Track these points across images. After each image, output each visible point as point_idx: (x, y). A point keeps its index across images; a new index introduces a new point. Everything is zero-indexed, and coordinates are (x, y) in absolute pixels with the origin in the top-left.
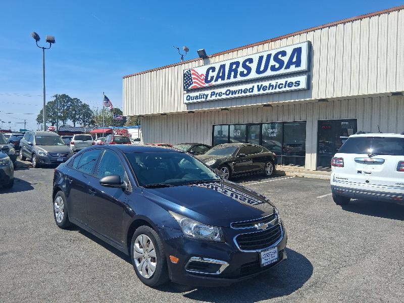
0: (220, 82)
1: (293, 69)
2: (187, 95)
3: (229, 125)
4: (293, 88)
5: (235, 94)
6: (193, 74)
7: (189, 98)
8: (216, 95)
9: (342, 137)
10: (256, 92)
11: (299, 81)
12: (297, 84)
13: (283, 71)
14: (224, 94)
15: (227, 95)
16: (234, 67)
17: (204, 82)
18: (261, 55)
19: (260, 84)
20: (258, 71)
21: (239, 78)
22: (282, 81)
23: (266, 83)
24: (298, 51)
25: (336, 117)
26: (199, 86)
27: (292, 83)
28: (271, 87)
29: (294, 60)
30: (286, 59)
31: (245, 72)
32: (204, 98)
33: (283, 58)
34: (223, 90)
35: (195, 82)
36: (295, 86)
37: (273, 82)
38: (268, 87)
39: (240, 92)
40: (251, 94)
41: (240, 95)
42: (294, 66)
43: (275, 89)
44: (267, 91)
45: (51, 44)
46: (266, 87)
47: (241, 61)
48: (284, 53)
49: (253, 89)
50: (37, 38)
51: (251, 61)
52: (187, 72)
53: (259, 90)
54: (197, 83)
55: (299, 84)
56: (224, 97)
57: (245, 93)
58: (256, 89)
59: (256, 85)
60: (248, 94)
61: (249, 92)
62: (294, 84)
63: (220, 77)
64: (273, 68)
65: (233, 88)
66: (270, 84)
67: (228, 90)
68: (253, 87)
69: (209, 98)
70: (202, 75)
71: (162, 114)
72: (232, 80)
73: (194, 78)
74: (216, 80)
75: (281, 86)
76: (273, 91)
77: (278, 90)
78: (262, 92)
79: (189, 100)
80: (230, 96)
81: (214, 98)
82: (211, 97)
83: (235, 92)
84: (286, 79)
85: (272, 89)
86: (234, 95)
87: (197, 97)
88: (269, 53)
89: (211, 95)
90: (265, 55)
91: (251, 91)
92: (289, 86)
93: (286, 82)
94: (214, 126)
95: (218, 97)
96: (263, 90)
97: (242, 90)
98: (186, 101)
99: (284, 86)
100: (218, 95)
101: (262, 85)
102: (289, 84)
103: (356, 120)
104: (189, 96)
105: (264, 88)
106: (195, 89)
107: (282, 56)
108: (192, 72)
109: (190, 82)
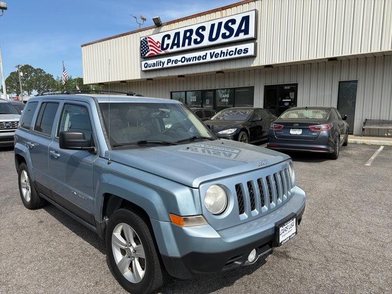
0: (175, 49)
1: (242, 36)
3: (186, 92)
4: (242, 55)
5: (190, 61)
6: (150, 41)
7: (146, 65)
8: (172, 63)
9: (285, 100)
10: (208, 59)
11: (248, 49)
13: (233, 39)
14: (179, 61)
15: (182, 62)
16: (188, 34)
17: (160, 49)
18: (212, 22)
19: (212, 51)
20: (211, 39)
21: (193, 46)
22: (232, 48)
23: (218, 51)
24: (246, 19)
25: (280, 82)
26: (156, 54)
27: (241, 50)
28: (222, 54)
29: (243, 28)
30: (235, 27)
31: (199, 39)
32: (160, 65)
33: (233, 26)
34: (179, 57)
35: (152, 50)
36: (244, 53)
37: (224, 49)
38: (220, 54)
39: (194, 59)
40: (205, 61)
41: (194, 62)
42: (243, 34)
43: (226, 55)
44: (219, 58)
45: (3, 11)
46: (218, 54)
47: (195, 28)
48: (233, 21)
49: (206, 56)
51: (203, 28)
52: (144, 39)
53: (211, 57)
54: (154, 50)
55: (247, 51)
56: (180, 64)
57: (198, 60)
58: (208, 56)
59: (208, 52)
60: (202, 61)
61: (203, 59)
62: (243, 51)
63: (175, 44)
64: (224, 36)
65: (187, 56)
66: (222, 51)
67: (183, 57)
68: (206, 54)
69: (165, 66)
70: (158, 42)
71: (121, 82)
72: (187, 47)
73: (151, 46)
74: (172, 48)
75: (231, 53)
76: (225, 58)
77: (228, 57)
78: (214, 59)
79: (147, 67)
80: (186, 63)
81: (170, 65)
82: (167, 64)
84: (236, 47)
85: (224, 56)
86: (189, 63)
87: (154, 65)
88: (220, 21)
89: (168, 62)
90: (216, 23)
91: (204, 57)
92: (238, 53)
93: (236, 49)
94: (171, 93)
95: (174, 65)
96: (215, 57)
97: (196, 57)
98: (144, 69)
99: (234, 53)
100: (174, 62)
101: (214, 52)
102: (238, 51)
103: (297, 85)
104: (147, 63)
105: (216, 55)
106: (152, 57)
107: (232, 24)
108: (148, 39)
109: (147, 50)
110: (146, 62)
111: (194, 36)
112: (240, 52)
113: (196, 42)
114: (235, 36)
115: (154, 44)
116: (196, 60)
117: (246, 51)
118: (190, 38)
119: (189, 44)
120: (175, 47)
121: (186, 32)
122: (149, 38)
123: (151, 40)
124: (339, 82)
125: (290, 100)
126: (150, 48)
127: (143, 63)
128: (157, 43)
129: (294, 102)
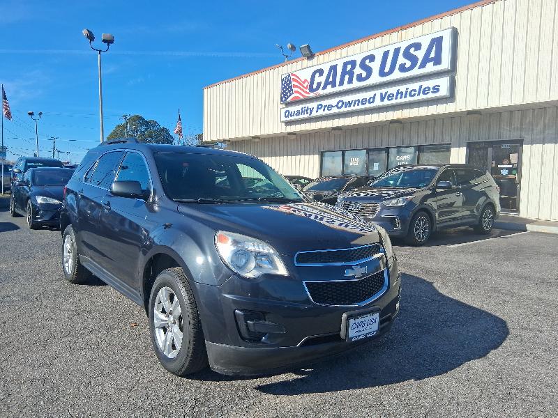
0: (330, 89)
1: (430, 68)
3: (343, 151)
4: (431, 95)
5: (350, 106)
6: (294, 80)
7: (288, 114)
8: (324, 110)
9: (502, 166)
10: (378, 103)
11: (439, 86)
13: (416, 71)
14: (334, 106)
15: (338, 108)
16: (349, 67)
17: (308, 91)
18: (386, 49)
19: (383, 91)
20: (382, 73)
21: (356, 84)
22: (415, 86)
23: (392, 90)
24: (437, 42)
25: (494, 137)
26: (302, 97)
27: (429, 88)
28: (399, 95)
29: (432, 55)
30: (420, 54)
31: (364, 74)
33: (416, 53)
34: (333, 101)
35: (296, 92)
36: (433, 92)
37: (402, 88)
38: (395, 94)
39: (356, 105)
40: (372, 105)
41: (357, 108)
43: (405, 97)
44: (394, 102)
45: (108, 45)
46: (393, 94)
47: (359, 59)
48: (417, 46)
49: (374, 98)
50: (91, 37)
51: (372, 58)
52: (286, 77)
53: (382, 99)
54: (300, 94)
55: (438, 90)
56: (335, 110)
57: (363, 104)
59: (378, 92)
60: (368, 106)
61: (370, 102)
62: (432, 90)
63: (329, 83)
64: (402, 69)
65: (346, 99)
66: (398, 91)
67: (340, 101)
68: (375, 95)
69: (314, 114)
70: (306, 80)
71: (253, 137)
72: (346, 86)
74: (325, 88)
75: (413, 93)
76: (403, 100)
77: (409, 99)
78: (386, 102)
79: (288, 116)
80: (344, 109)
81: (321, 112)
82: (317, 111)
83: (350, 104)
84: (420, 84)
85: (401, 98)
86: (348, 108)
87: (298, 113)
88: (397, 46)
89: (318, 108)
90: (392, 50)
91: (371, 100)
92: (424, 93)
93: (421, 87)
94: (322, 153)
95: (327, 112)
96: (389, 100)
97: (359, 100)
98: (284, 119)
99: (417, 93)
100: (326, 108)
101: (386, 93)
102: (424, 90)
103: (521, 141)
104: (288, 111)
105: (389, 96)
106: (296, 102)
107: (415, 50)
108: (292, 77)
109: (289, 91)
110: (287, 109)
111: (358, 70)
112: (426, 91)
113: (360, 78)
114: (419, 68)
115: (299, 83)
116: (358, 105)
117: (436, 89)
118: (351, 74)
119: (350, 81)
120: (329, 87)
121: (345, 65)
122: (293, 75)
123: (295, 78)
125: (511, 166)
126: (294, 89)
127: (284, 111)
128: (304, 82)
129: (517, 169)
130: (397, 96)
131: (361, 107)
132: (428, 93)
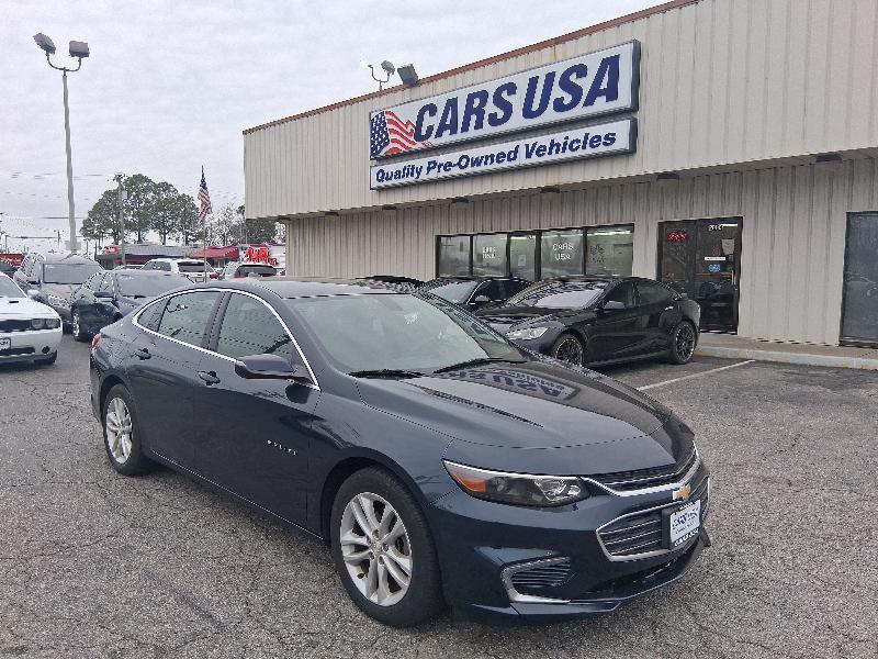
0: (447, 137)
1: (601, 105)
2: (378, 169)
3: (472, 236)
4: (602, 149)
5: (479, 165)
6: (391, 122)
7: (382, 176)
8: (439, 167)
9: (711, 259)
10: (522, 160)
11: (614, 134)
12: (609, 139)
13: (580, 111)
14: (455, 165)
15: (461, 167)
16: (477, 102)
17: (412, 139)
18: (533, 74)
19: (530, 141)
20: (528, 113)
21: (488, 129)
22: (577, 134)
23: (544, 140)
24: (611, 64)
25: (698, 215)
27: (599, 138)
28: (555, 148)
29: (604, 85)
31: (501, 114)
32: (412, 175)
33: (579, 82)
34: (454, 157)
35: (394, 141)
36: (605, 144)
37: (559, 137)
38: (548, 147)
39: (489, 161)
40: (513, 164)
41: (490, 167)
42: (603, 98)
43: (564, 151)
44: (546, 158)
45: (80, 61)
46: (544, 147)
47: (491, 89)
48: (581, 71)
49: (516, 151)
50: (49, 48)
51: (511, 88)
52: (377, 116)
53: (528, 155)
54: (398, 142)
55: (613, 140)
56: (456, 171)
57: (498, 162)
58: (522, 153)
59: (522, 143)
60: (506, 164)
61: (509, 160)
63: (446, 127)
64: (559, 106)
65: (474, 153)
66: (553, 141)
67: (463, 157)
68: (517, 147)
69: (424, 176)
70: (409, 122)
71: (327, 213)
72: (472, 133)
74: (439, 134)
75: (575, 146)
76: (561, 156)
77: (568, 154)
78: (535, 159)
79: (382, 180)
80: (470, 169)
81: (434, 174)
82: (428, 173)
83: (477, 162)
84: (587, 130)
85: (557, 152)
86: (477, 169)
87: (398, 174)
88: (550, 70)
89: (429, 169)
90: (542, 74)
91: (512, 156)
93: (587, 135)
94: (439, 238)
95: (443, 174)
96: (538, 155)
97: (492, 156)
98: (375, 184)
99: (581, 144)
100: (442, 168)
101: (534, 145)
102: (592, 141)
103: (739, 220)
104: (382, 170)
105: (538, 150)
106: (395, 156)
107: (577, 77)
108: (388, 117)
109: (383, 140)
110: (383, 167)
111: (490, 108)
112: (595, 141)
113: (494, 121)
114: (585, 105)
116: (486, 163)
117: (611, 138)
118: (480, 112)
119: (479, 125)
120: (446, 133)
121: (471, 98)
122: (389, 113)
123: (392, 118)
124: (848, 214)
125: (724, 259)
126: (391, 136)
127: (375, 170)
128: (406, 126)
129: (733, 264)
130: (551, 149)
131: (496, 166)
132: (597, 146)
